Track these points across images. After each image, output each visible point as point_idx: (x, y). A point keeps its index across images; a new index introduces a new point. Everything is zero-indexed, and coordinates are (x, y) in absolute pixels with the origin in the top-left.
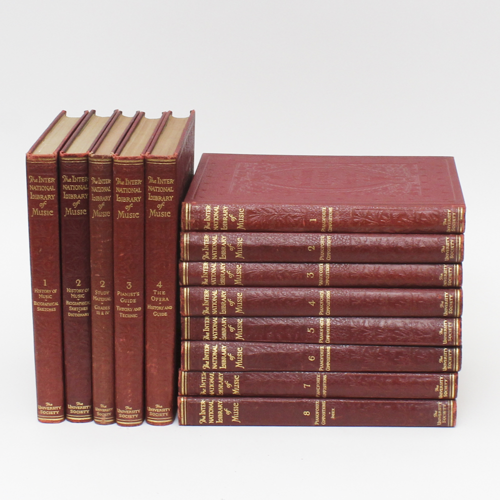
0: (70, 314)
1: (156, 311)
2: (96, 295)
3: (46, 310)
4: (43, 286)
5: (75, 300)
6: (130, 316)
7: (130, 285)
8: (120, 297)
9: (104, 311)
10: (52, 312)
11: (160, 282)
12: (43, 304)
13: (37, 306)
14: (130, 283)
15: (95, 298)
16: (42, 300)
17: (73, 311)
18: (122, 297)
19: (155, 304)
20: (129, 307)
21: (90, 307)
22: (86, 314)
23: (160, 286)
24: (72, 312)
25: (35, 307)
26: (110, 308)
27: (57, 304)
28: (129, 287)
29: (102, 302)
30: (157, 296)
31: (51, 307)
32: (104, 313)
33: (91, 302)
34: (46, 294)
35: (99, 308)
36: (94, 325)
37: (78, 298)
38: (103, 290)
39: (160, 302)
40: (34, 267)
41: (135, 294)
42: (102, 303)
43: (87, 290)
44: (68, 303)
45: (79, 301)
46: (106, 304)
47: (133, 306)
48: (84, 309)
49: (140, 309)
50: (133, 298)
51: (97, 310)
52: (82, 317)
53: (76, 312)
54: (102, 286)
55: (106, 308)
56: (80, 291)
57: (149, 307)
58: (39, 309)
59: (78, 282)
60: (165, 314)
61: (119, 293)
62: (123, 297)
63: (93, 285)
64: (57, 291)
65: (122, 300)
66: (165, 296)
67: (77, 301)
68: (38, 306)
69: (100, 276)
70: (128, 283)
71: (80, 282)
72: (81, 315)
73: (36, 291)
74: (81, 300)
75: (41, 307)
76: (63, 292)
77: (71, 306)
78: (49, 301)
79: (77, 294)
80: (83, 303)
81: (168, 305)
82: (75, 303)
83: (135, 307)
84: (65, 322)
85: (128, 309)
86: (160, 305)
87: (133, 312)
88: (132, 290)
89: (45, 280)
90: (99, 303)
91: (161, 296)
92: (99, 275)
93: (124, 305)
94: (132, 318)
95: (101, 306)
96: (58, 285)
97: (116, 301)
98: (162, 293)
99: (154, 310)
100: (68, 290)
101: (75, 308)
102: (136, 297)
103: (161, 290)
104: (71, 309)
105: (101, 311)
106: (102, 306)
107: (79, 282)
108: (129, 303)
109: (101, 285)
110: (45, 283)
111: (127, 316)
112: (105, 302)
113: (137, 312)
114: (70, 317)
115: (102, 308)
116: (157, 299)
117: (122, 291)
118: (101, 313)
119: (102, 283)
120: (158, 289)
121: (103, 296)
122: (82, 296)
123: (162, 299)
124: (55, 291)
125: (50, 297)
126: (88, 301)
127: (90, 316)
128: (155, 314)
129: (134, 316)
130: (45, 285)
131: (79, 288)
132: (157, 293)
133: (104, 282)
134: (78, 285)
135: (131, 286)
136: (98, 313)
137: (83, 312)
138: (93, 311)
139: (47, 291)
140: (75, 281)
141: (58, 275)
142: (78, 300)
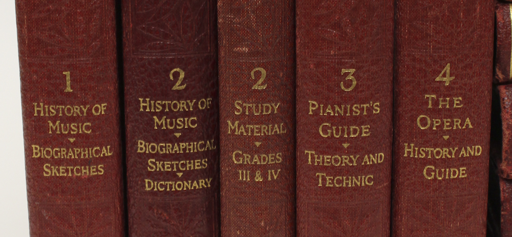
0: (150, 185)
1: (433, 162)
2: (238, 118)
3: (74, 172)
4: (62, 92)
5: (166, 136)
6: (350, 182)
7: (351, 77)
8: (318, 119)
9: (264, 169)
10: (90, 179)
11: (448, 68)
12: (63, 153)
13: (41, 161)
14: (352, 71)
15: (232, 126)
16: (59, 140)
17: (160, 173)
18: (323, 120)
19: (431, 139)
20: (348, 152)
21: (215, 158)
22: (202, 183)
23: (447, 80)
24: (157, 176)
25: (34, 166)
26: (284, 157)
27: (106, 152)
28: (348, 84)
29: (257, 139)
30: (435, 112)
31: (87, 162)
32: (264, 176)
33: (217, 142)
34: (72, 119)
35: (247, 158)
36: (229, 215)
37: (176, 130)
38: (260, 97)
39: (445, 133)
40: (30, 30)
41: (369, 110)
42: (258, 144)
43: (205, 103)
44: (142, 146)
45: (181, 140)
46: (269, 144)
47: (359, 147)
48: (197, 165)
49: (379, 158)
50: (359, 121)
51: (241, 166)
52: (188, 192)
53: (172, 176)
54: (255, 87)
55: (270, 159)
56: (181, 105)
57: (408, 150)
58: (49, 171)
59: (176, 75)
60: (461, 173)
61: (313, 105)
62: (329, 118)
63: (227, 87)
64: (108, 109)
65: (325, 131)
66: (462, 114)
67: (174, 140)
68: (47, 161)
69: (250, 54)
70: (344, 71)
71: (182, 76)
72: (187, 185)
73: (40, 109)
74: (187, 135)
75: (58, 163)
76: (128, 110)
77: (152, 156)
78: (84, 141)
79: (172, 115)
80: (193, 147)
81: (472, 143)
82: (169, 148)
83: (368, 153)
84: (133, 211)
85: (345, 160)
86: (448, 144)
87: (360, 170)
88: (356, 97)
89: (67, 73)
90: (246, 144)
91: (451, 113)
92: (245, 49)
93: (332, 146)
94: (356, 188)
95: (254, 151)
96: (112, 88)
97: (301, 136)
98: (451, 103)
99: (425, 162)
100: (145, 104)
101: (167, 164)
102: (369, 118)
103: (449, 91)
104: (153, 165)
105: (253, 168)
106: (258, 151)
107: (179, 78)
108: (346, 141)
109: (256, 81)
110: (68, 83)
111: (339, 182)
112: (266, 138)
113: (374, 168)
114: (152, 193)
115: (256, 159)
116: (437, 123)
117: (326, 101)
118: (253, 176)
119: (258, 74)
120: (438, 89)
121: (261, 120)
122: (188, 123)
123: (452, 124)
124: (101, 108)
125: (85, 129)
126: (209, 138)
127: (217, 186)
128: (429, 174)
129: (364, 181)
130: (69, 89)
131: (180, 95)
132: (436, 103)
133: (263, 72)
134: (176, 87)
135: (355, 83)
136: (244, 176)
137: (190, 175)
138: (224, 170)
139: (76, 110)
140: (168, 72)
141: (111, 57)
142: (178, 135)
